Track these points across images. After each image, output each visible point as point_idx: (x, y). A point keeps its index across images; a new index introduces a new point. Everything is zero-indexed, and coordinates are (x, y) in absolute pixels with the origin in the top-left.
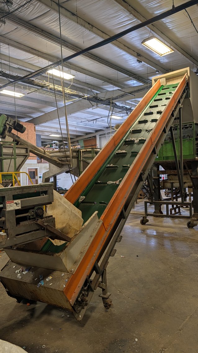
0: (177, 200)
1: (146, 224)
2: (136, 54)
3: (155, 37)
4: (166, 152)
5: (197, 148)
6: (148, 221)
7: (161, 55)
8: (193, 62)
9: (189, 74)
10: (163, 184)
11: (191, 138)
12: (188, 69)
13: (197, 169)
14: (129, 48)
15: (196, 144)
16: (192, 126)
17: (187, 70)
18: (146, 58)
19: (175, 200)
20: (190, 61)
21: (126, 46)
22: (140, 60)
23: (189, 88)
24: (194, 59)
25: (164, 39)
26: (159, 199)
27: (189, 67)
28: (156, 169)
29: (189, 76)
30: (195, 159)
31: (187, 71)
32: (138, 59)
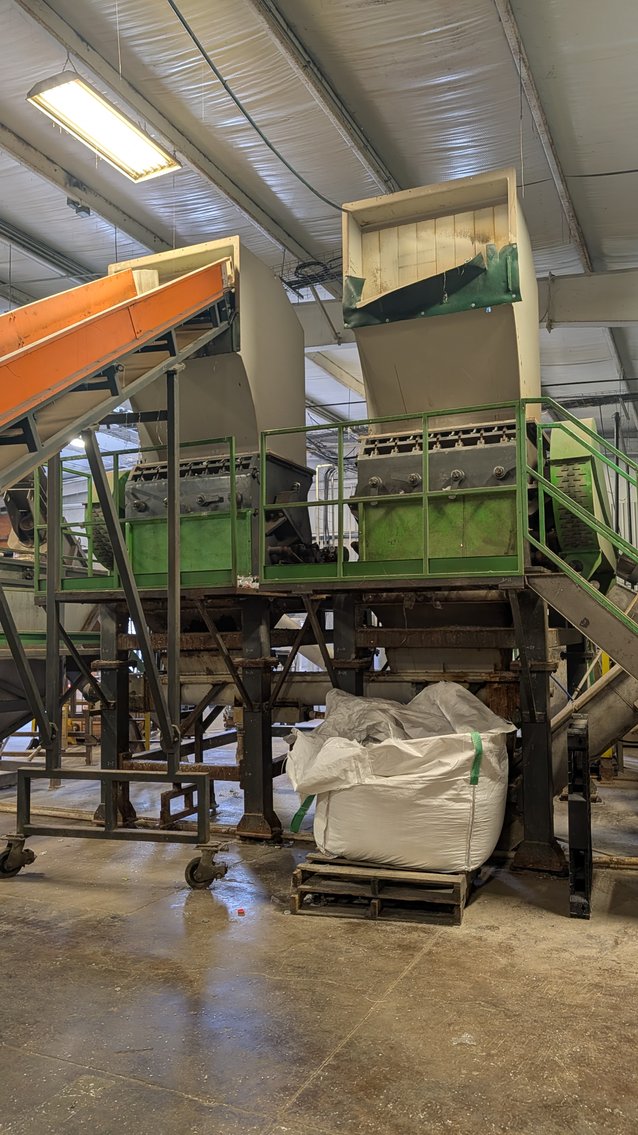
0: (199, 759)
1: (24, 870)
2: (61, 175)
3: (76, 76)
4: (155, 558)
5: (270, 548)
6: (30, 858)
7: (136, 178)
8: (284, 245)
9: (237, 263)
10: (142, 691)
11: (243, 510)
12: (234, 241)
13: (258, 633)
14: (28, 144)
15: (266, 536)
16: (248, 464)
17: (232, 247)
18: (110, 204)
19: (191, 758)
20: (268, 236)
21: (10, 131)
22: (78, 200)
23: (237, 315)
24: (289, 235)
25: (139, 112)
26: (119, 752)
27: (238, 237)
28: (111, 626)
29: (236, 270)
30: (235, 587)
31: (230, 250)
32: (70, 196)
